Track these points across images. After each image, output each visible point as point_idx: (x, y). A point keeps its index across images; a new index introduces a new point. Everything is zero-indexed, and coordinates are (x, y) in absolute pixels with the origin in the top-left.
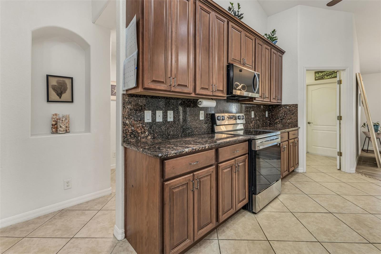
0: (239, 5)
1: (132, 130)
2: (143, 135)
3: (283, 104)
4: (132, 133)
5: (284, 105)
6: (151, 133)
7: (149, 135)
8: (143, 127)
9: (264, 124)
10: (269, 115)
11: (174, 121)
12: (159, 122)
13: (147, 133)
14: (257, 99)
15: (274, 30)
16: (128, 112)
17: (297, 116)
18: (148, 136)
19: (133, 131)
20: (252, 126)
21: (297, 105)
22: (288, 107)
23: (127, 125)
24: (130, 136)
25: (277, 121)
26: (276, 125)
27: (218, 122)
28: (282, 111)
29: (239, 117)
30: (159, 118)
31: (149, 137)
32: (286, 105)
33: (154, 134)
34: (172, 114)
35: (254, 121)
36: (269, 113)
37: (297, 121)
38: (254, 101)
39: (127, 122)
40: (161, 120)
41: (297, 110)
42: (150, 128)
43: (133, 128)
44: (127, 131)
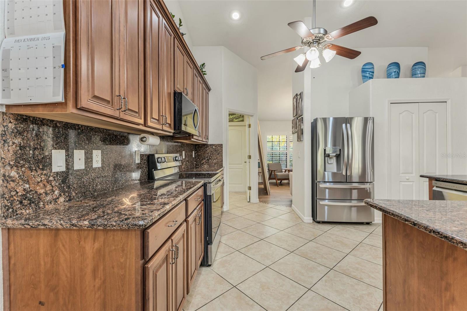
0: (180, 20)
1: (24, 190)
2: (49, 198)
3: (209, 143)
4: (24, 196)
5: (211, 144)
6: (64, 192)
7: (60, 195)
8: (48, 182)
9: (192, 165)
10: (195, 156)
11: (102, 167)
12: (78, 171)
13: (56, 192)
14: (195, 137)
15: (204, 64)
16: (15, 153)
17: (222, 156)
18: (58, 198)
19: (27, 193)
20: (183, 168)
21: (222, 145)
22: (214, 147)
23: (13, 181)
24: (21, 202)
25: (204, 161)
26: (202, 166)
27: (159, 166)
28: (208, 151)
29: (177, 159)
30: (79, 163)
31: (62, 199)
32: (212, 145)
33: (69, 192)
34: (100, 155)
35: (184, 163)
36: (195, 154)
37: (222, 161)
38: (192, 139)
39: (13, 174)
40: (83, 167)
41: (222, 150)
42: (64, 182)
43: (27, 186)
44: (13, 193)
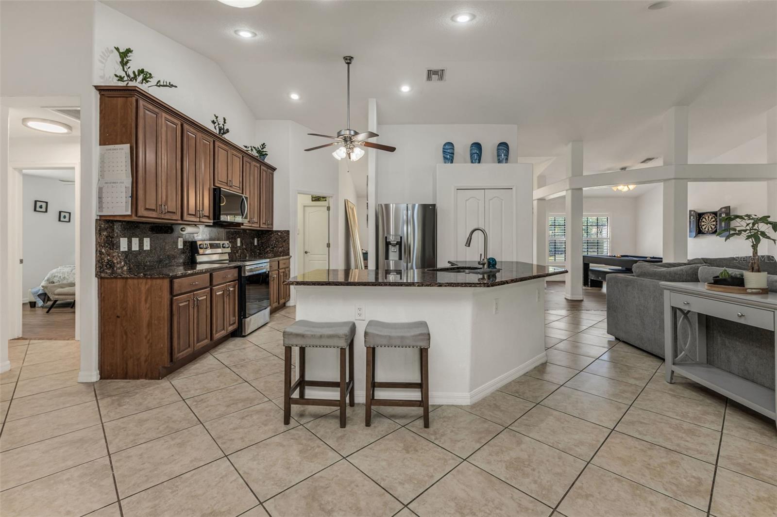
0: (225, 119)
1: (108, 260)
2: (118, 266)
3: (274, 229)
4: (108, 263)
5: (276, 231)
6: (127, 264)
7: (124, 265)
8: (119, 256)
9: (253, 253)
10: (258, 243)
11: (151, 250)
12: (134, 251)
13: (123, 263)
14: (244, 224)
15: (264, 144)
16: (104, 240)
17: (289, 244)
18: (123, 267)
19: (109, 261)
20: (238, 256)
21: (288, 232)
22: (279, 234)
23: (103, 254)
24: (106, 266)
25: (268, 249)
26: (267, 255)
27: (201, 251)
28: (273, 238)
29: (224, 246)
30: (135, 247)
31: (125, 268)
32: (278, 231)
33: (130, 265)
34: (149, 241)
35: (240, 251)
36: (258, 241)
37: (289, 249)
38: (242, 227)
39: (103, 250)
40: (138, 249)
41: (289, 237)
42: (126, 257)
43: (109, 258)
44: (103, 261)
